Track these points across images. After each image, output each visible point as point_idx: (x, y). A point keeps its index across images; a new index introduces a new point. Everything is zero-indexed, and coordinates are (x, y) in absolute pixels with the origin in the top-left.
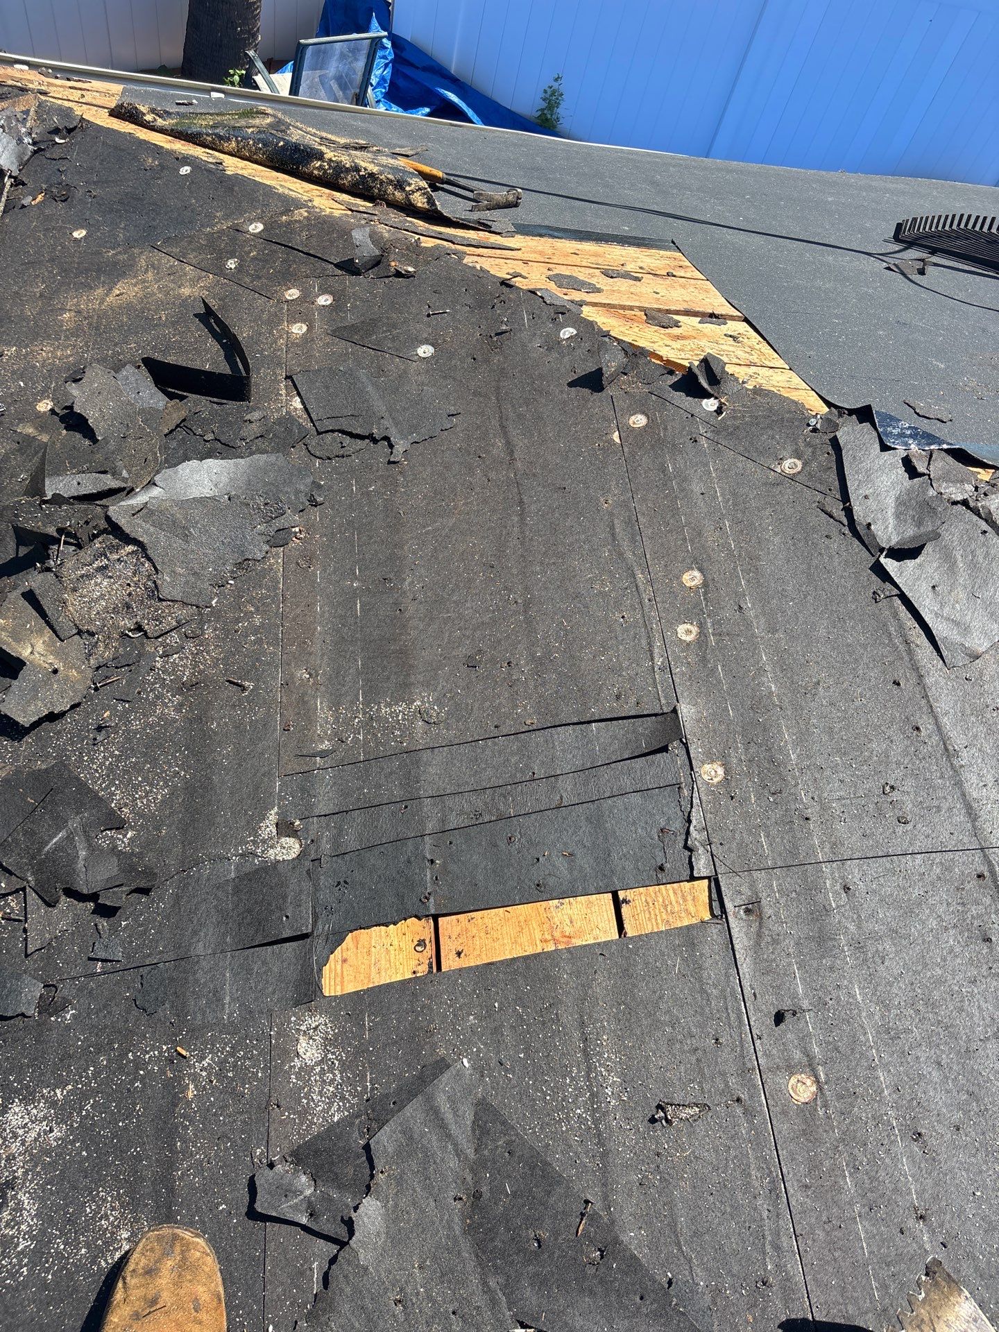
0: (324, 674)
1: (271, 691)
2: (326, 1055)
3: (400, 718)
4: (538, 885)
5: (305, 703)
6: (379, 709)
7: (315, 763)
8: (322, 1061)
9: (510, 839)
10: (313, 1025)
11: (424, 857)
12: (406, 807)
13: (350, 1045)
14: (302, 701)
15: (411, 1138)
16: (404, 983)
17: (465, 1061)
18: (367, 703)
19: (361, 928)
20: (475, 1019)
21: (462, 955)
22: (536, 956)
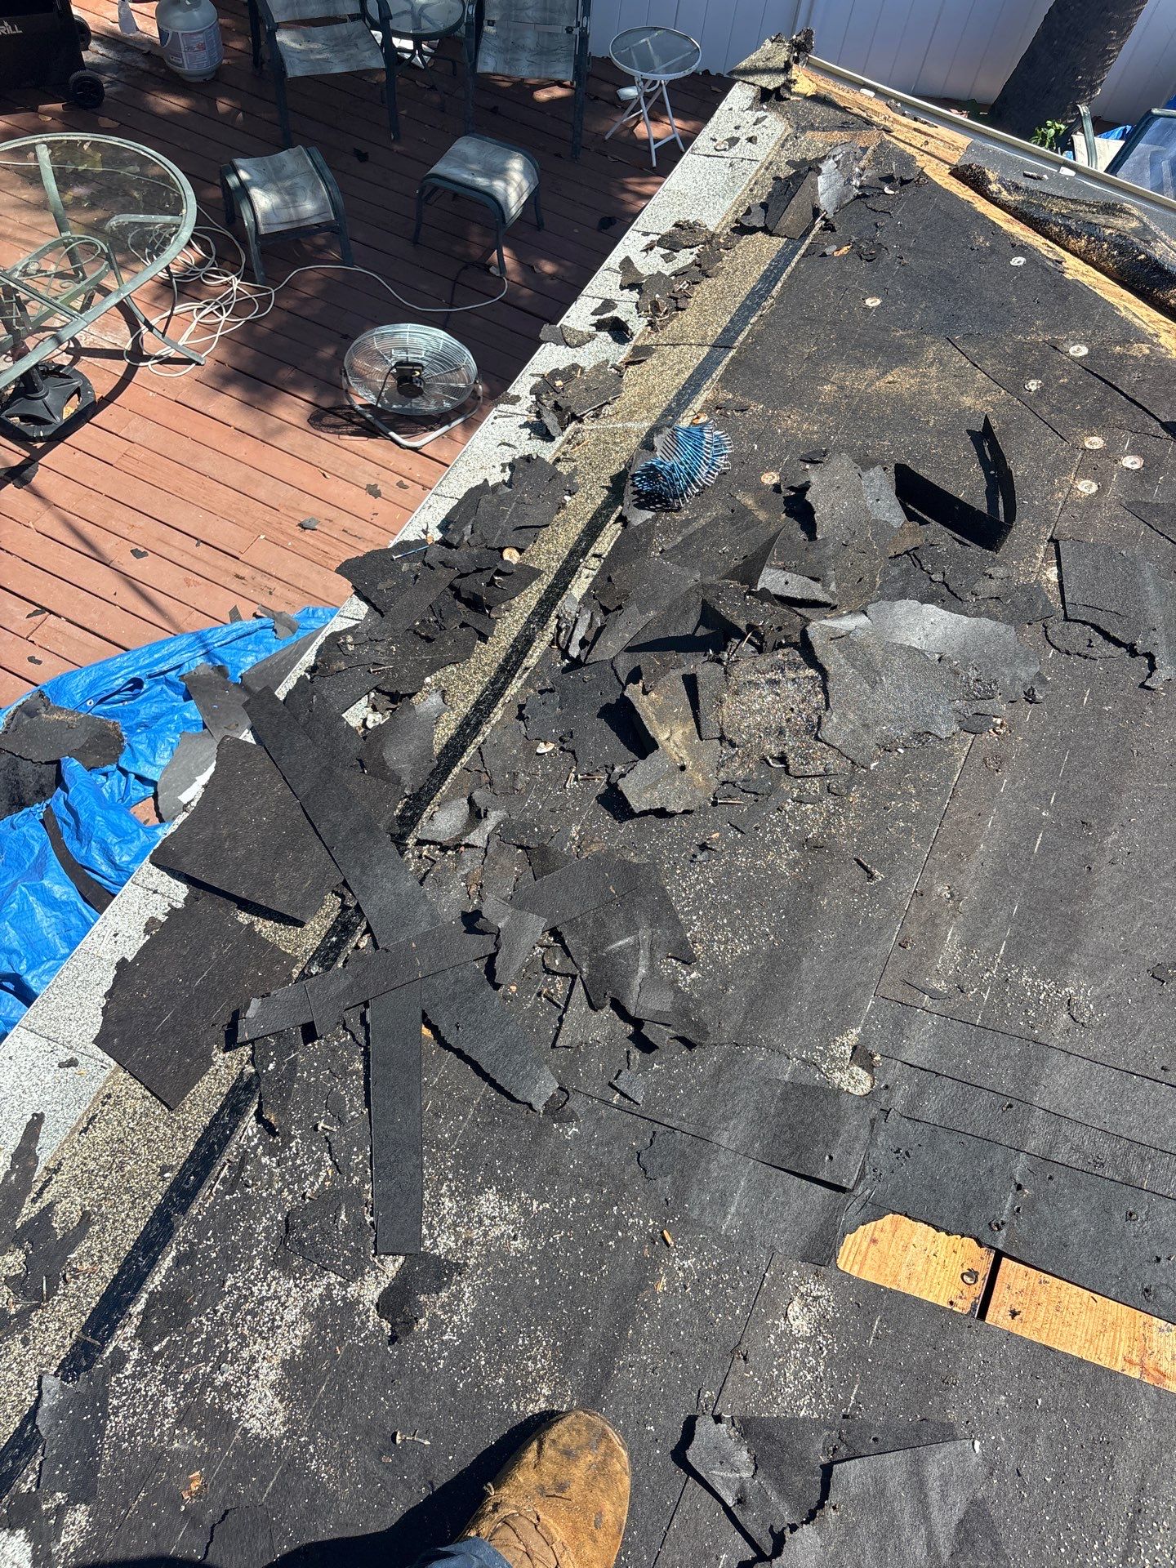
0: (968, 902)
1: (901, 893)
2: (816, 1335)
3: (1042, 997)
4: (1147, 1290)
5: (935, 925)
6: (1019, 975)
7: (922, 1000)
8: (809, 1339)
9: (1131, 1214)
10: (814, 1294)
11: (1012, 1177)
12: (1010, 1106)
13: (847, 1341)
14: (932, 921)
15: (882, 1492)
16: (935, 1308)
17: (977, 1444)
18: (1008, 960)
19: (906, 1215)
20: (1006, 1401)
21: (1017, 1317)
22: (1112, 1374)
